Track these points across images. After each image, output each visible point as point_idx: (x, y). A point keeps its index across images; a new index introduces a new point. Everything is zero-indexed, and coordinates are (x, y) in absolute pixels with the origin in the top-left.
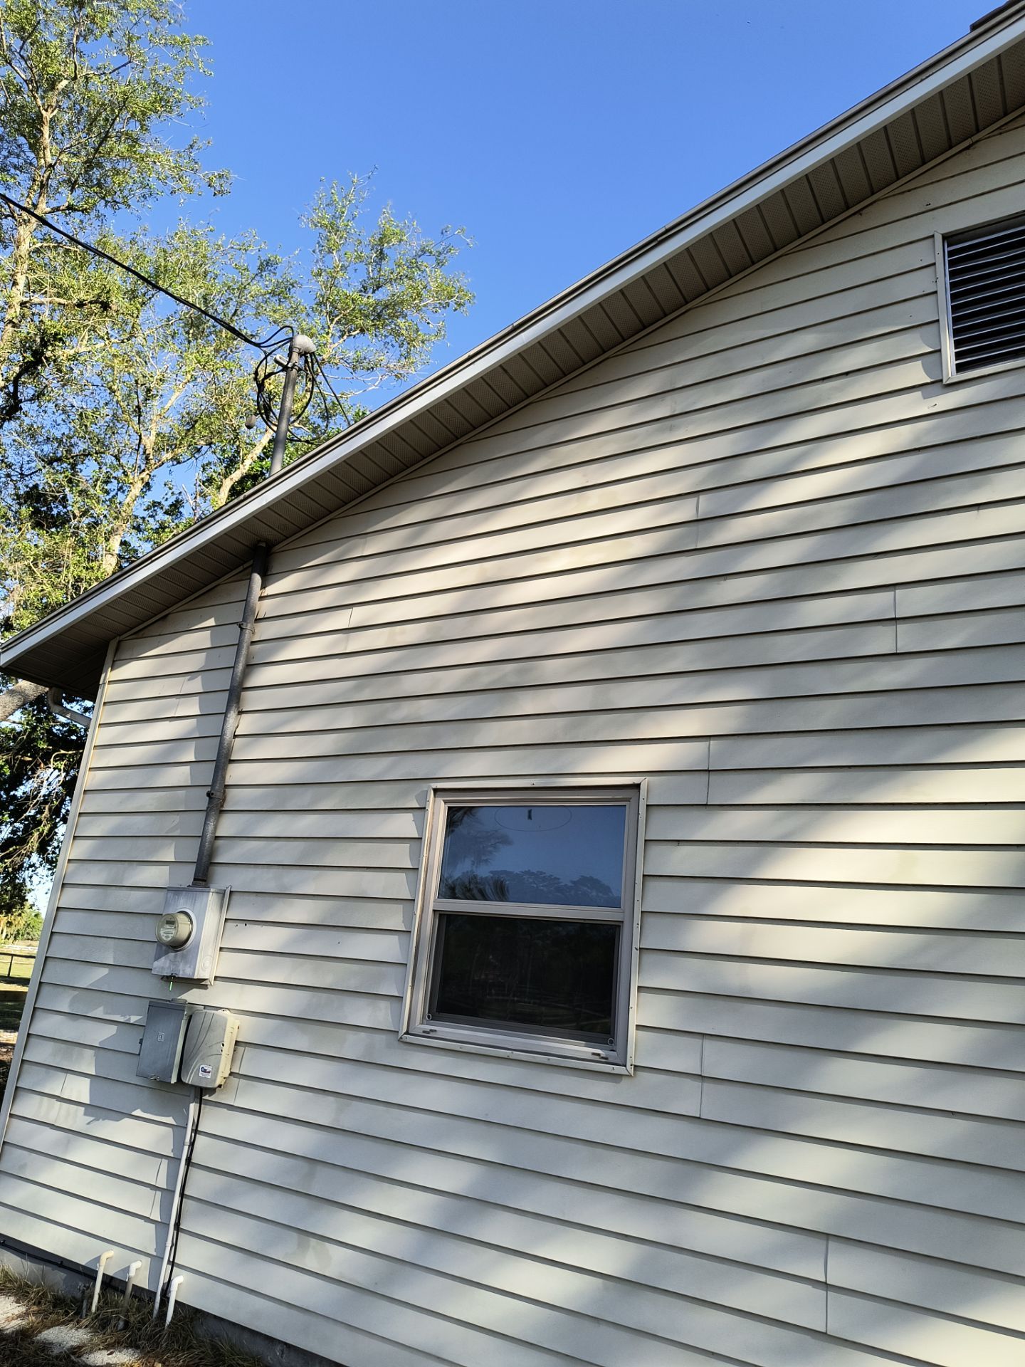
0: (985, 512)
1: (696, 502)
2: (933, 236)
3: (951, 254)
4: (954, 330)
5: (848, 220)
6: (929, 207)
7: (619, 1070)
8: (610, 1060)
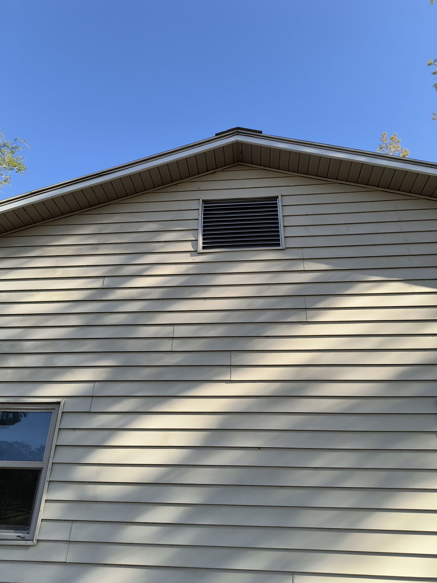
0: (207, 301)
1: (103, 281)
2: (199, 199)
3: (205, 207)
4: (203, 234)
5: (172, 186)
6: (199, 189)
7: (29, 543)
8: (26, 538)
